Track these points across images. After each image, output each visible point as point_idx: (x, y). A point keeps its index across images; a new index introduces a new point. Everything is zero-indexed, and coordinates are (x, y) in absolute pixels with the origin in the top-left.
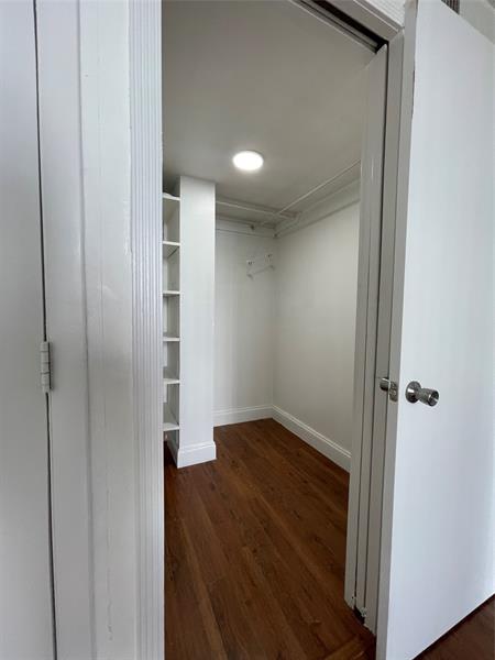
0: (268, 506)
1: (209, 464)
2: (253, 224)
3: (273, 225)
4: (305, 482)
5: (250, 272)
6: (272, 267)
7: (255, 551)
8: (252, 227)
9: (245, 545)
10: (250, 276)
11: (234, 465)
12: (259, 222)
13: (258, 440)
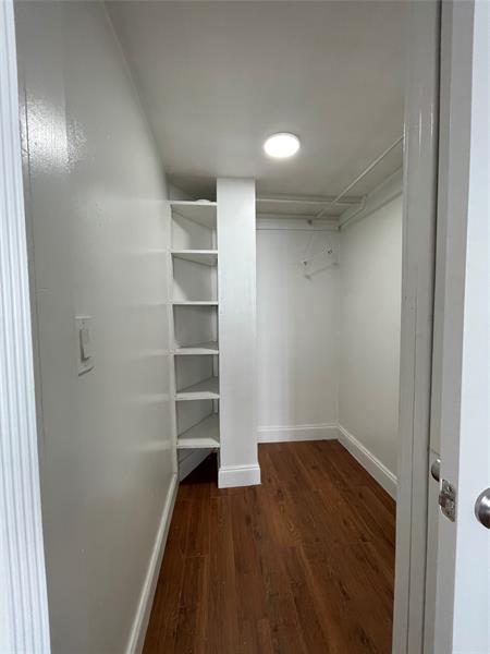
0: (307, 562)
1: (253, 488)
2: (310, 218)
3: (335, 217)
4: (364, 540)
5: (309, 273)
6: (335, 264)
7: (276, 630)
8: (310, 222)
9: (266, 615)
10: (308, 277)
11: (280, 494)
12: (316, 215)
13: (314, 468)
